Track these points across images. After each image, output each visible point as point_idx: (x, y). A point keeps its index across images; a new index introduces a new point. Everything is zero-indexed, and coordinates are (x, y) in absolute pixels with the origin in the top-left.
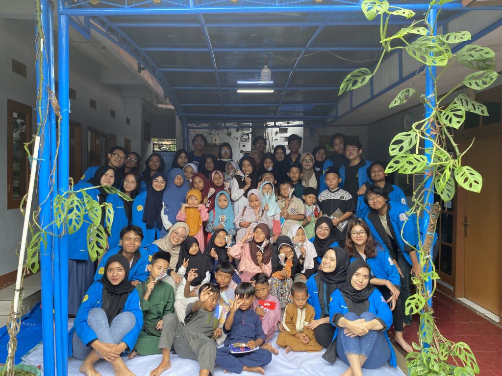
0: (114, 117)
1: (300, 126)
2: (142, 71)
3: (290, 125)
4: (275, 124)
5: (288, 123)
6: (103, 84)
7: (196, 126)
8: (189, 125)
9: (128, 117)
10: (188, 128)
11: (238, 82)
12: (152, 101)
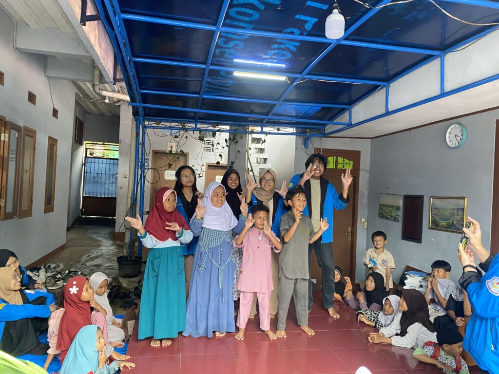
0: (34, 104)
1: (292, 134)
2: (87, 23)
3: (280, 132)
4: (262, 129)
5: (278, 130)
6: (17, 49)
7: (155, 125)
8: (146, 123)
9: (56, 108)
10: (145, 127)
11: (236, 60)
12: (93, 86)
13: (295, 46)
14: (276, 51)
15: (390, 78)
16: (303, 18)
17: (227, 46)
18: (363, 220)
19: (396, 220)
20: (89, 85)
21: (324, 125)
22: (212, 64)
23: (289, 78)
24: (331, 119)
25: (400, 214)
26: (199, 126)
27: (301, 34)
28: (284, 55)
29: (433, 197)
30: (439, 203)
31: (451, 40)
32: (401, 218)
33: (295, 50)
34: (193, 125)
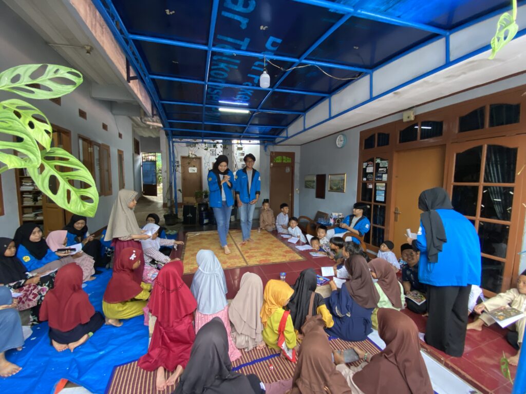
0: (107, 130)
1: (258, 144)
2: (131, 81)
3: (251, 143)
7: (179, 141)
8: (174, 140)
9: (120, 133)
10: (173, 142)
11: (220, 102)
12: (141, 119)
13: (251, 93)
14: (241, 96)
15: (306, 110)
16: (253, 76)
17: (213, 93)
18: (297, 189)
19: (313, 188)
20: (139, 119)
21: (275, 138)
22: (206, 104)
23: (251, 111)
24: (278, 135)
25: (315, 184)
26: (205, 141)
27: (253, 86)
28: (246, 98)
29: (331, 175)
30: (334, 177)
31: (334, 87)
32: (315, 187)
33: (251, 95)
34: (201, 140)
